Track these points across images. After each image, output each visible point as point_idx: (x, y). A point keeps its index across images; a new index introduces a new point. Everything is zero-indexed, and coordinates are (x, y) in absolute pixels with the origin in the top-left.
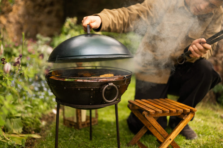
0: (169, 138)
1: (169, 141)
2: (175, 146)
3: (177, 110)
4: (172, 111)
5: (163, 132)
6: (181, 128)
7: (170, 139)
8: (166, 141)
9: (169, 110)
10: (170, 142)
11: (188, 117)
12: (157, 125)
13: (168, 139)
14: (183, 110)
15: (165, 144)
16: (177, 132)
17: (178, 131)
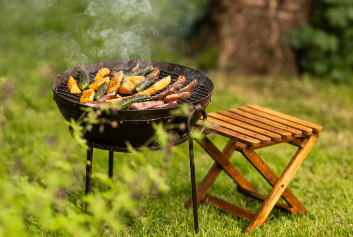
0: (281, 184)
1: (281, 189)
2: (288, 197)
3: (292, 133)
4: (286, 136)
5: (270, 174)
6: (299, 163)
7: (283, 186)
8: (277, 189)
9: (280, 136)
10: (283, 190)
11: (308, 142)
12: (260, 164)
13: (279, 186)
14: (301, 132)
15: (274, 195)
16: (293, 172)
17: (294, 170)
